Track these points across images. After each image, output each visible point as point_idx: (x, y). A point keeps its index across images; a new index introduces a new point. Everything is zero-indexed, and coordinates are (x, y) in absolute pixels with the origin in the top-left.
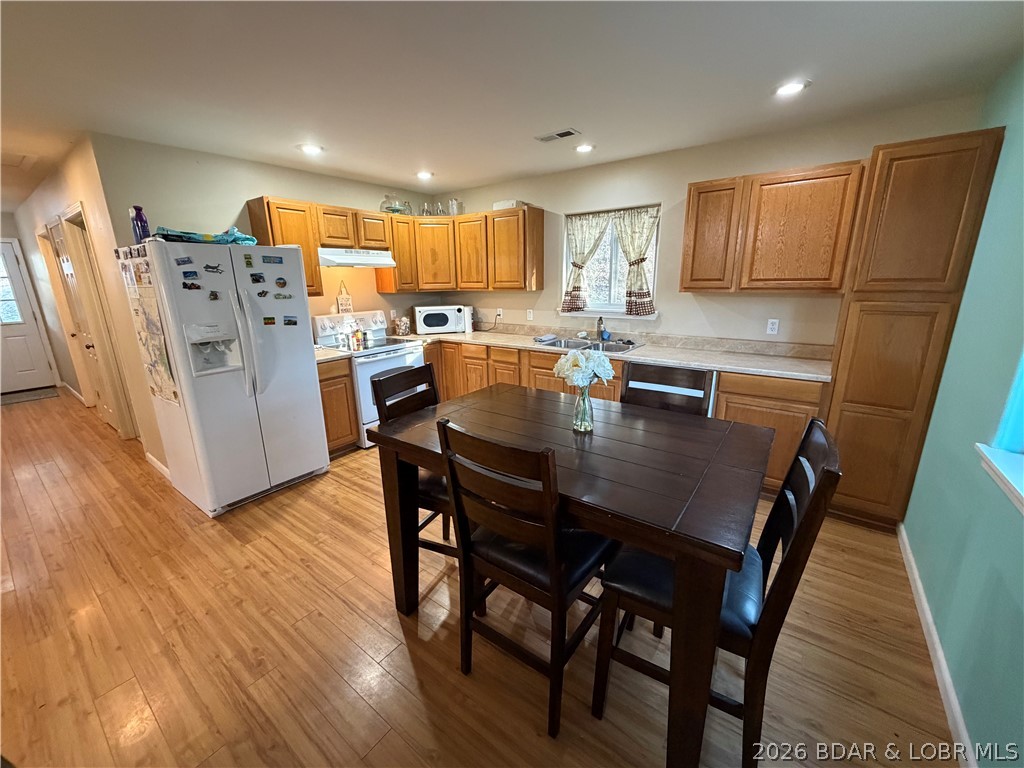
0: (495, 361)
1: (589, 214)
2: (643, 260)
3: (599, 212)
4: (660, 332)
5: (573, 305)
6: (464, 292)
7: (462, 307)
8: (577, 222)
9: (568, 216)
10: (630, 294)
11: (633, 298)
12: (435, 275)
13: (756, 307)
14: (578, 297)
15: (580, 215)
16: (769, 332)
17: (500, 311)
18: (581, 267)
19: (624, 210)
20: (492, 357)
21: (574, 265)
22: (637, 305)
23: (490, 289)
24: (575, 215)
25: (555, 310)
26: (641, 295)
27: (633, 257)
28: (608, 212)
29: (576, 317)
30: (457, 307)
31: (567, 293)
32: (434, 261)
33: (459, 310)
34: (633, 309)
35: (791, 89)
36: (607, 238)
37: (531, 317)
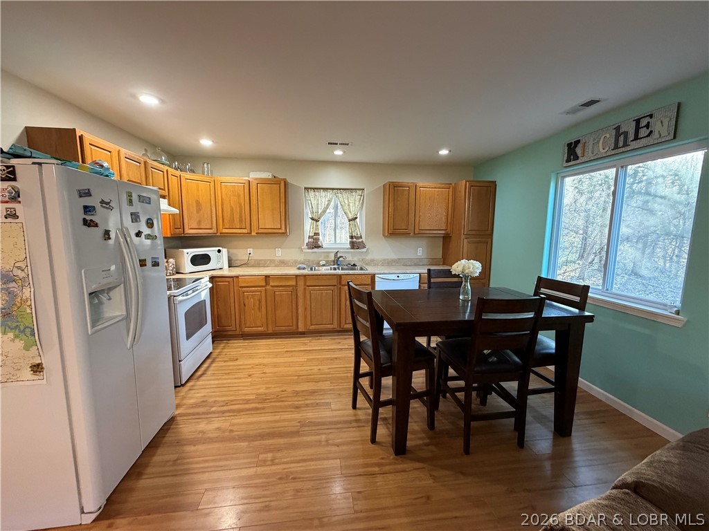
0: (272, 286)
1: (320, 189)
2: (356, 218)
3: (327, 189)
4: (369, 257)
5: (315, 244)
6: (224, 236)
7: (220, 248)
8: (312, 193)
9: (305, 188)
10: (352, 237)
11: (355, 240)
12: (199, 222)
13: (412, 243)
14: (318, 240)
15: (314, 189)
16: (419, 254)
17: (250, 250)
18: (317, 221)
19: (343, 189)
20: (272, 284)
21: (312, 219)
22: (355, 244)
23: (253, 234)
24: (311, 188)
25: (300, 248)
26: (356, 238)
27: (351, 216)
28: (333, 189)
29: (316, 252)
30: (217, 248)
31: (309, 237)
32: (199, 210)
33: (219, 251)
34: (354, 245)
35: (444, 152)
36: (332, 204)
37: (279, 254)
